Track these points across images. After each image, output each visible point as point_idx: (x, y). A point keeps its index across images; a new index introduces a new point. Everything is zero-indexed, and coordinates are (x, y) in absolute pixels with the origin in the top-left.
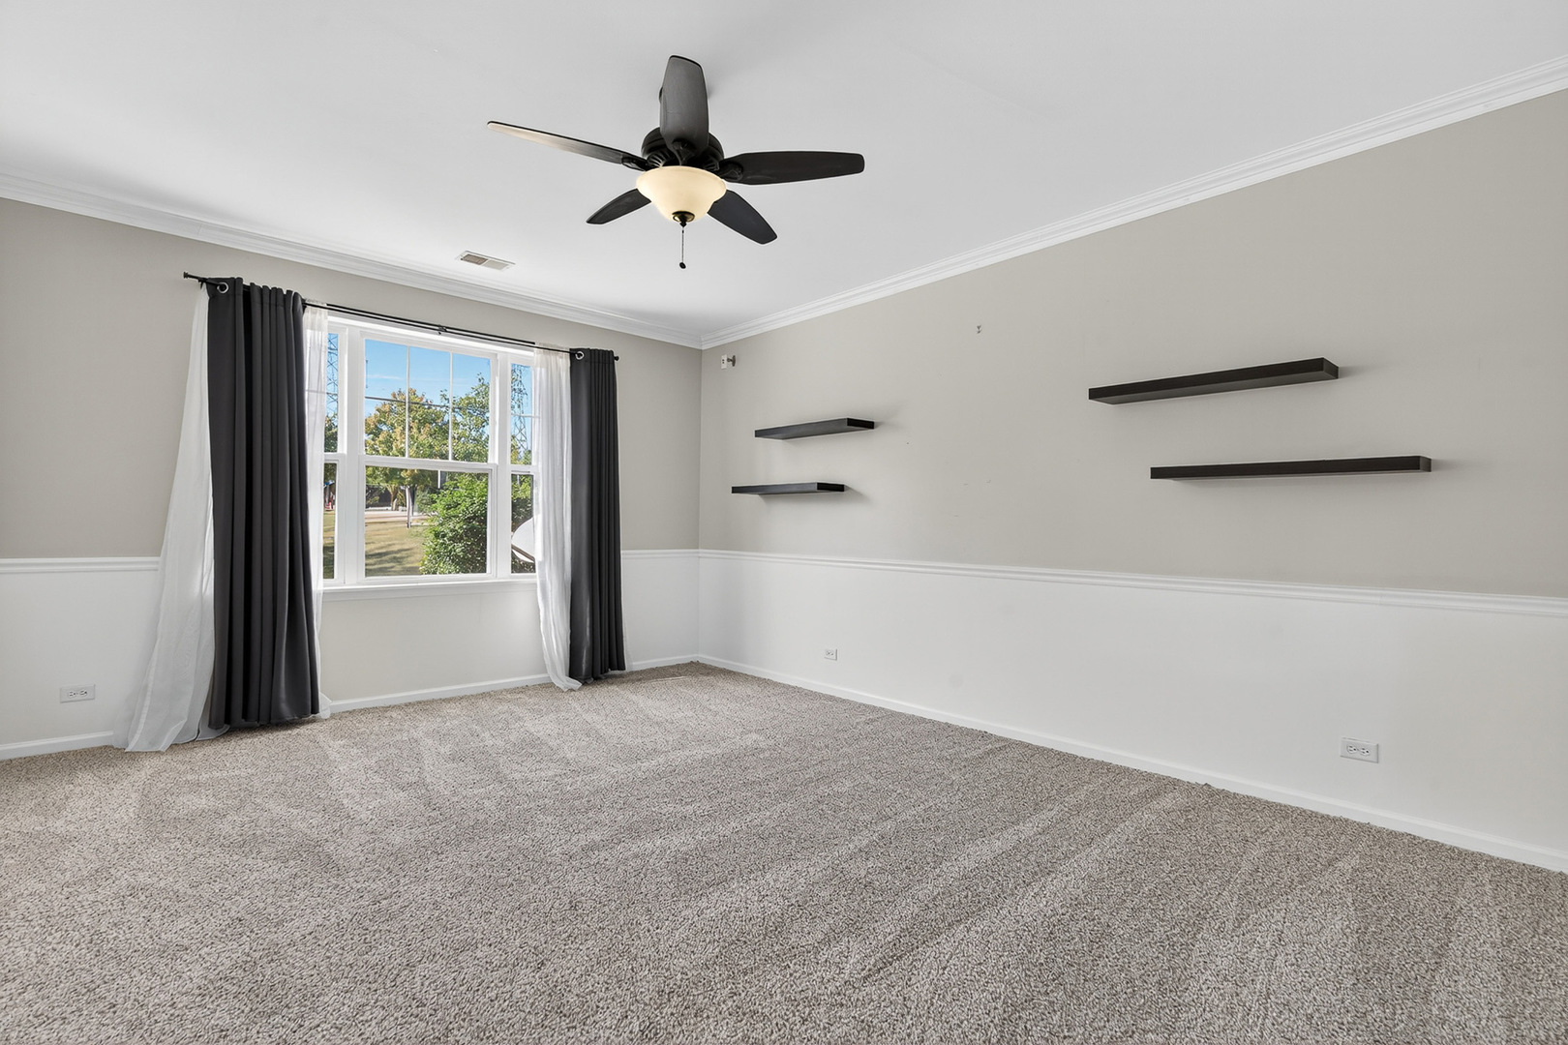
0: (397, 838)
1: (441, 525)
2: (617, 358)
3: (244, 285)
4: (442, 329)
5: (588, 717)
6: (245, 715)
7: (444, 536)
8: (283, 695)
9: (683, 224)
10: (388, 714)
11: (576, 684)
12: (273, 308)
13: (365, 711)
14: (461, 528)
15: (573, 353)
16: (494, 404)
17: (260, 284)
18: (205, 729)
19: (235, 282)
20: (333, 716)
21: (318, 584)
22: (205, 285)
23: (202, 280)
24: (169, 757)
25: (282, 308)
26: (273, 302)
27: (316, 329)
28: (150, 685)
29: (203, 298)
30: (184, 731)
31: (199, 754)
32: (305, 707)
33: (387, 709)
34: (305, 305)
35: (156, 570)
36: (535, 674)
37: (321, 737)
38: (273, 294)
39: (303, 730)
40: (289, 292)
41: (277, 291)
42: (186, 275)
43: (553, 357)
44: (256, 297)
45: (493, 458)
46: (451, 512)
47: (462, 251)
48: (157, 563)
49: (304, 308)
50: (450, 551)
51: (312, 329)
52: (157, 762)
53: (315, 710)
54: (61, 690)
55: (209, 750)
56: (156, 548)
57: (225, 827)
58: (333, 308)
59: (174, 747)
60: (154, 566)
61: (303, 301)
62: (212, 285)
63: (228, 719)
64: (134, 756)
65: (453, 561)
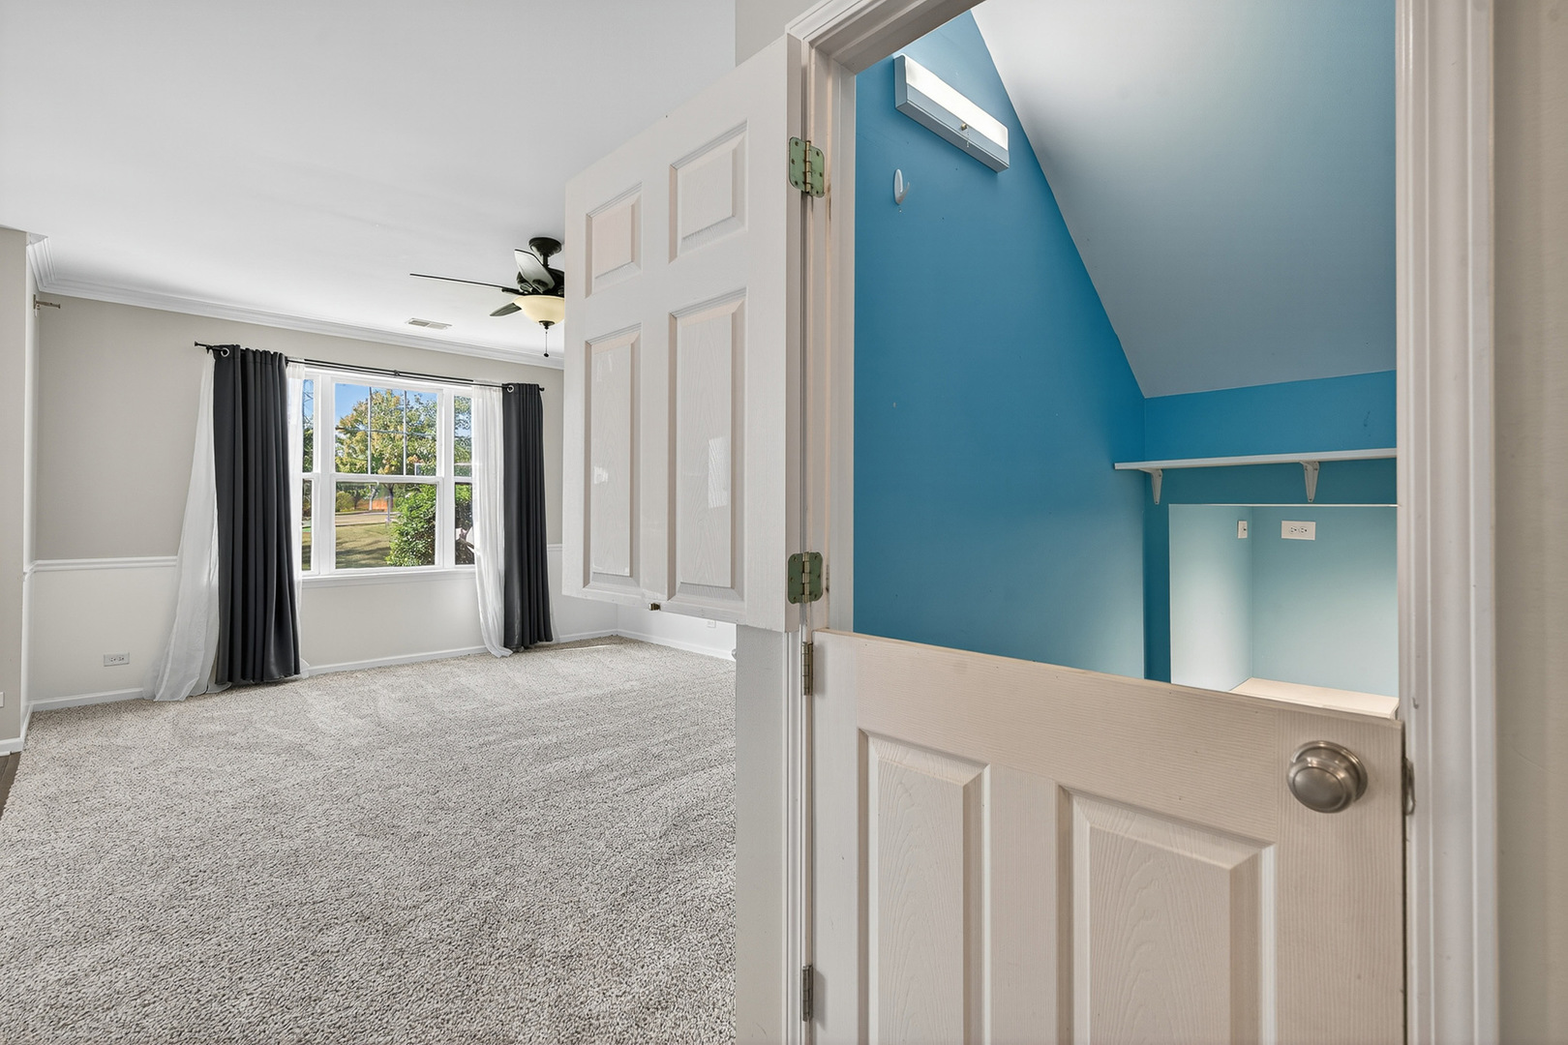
0: (355, 742)
1: (405, 524)
2: (543, 390)
3: (242, 350)
4: (396, 374)
5: (511, 674)
6: (244, 676)
7: (407, 534)
8: (272, 659)
9: (547, 328)
10: (354, 675)
11: (508, 652)
12: (263, 365)
13: (336, 673)
14: (422, 527)
15: (505, 387)
16: (441, 427)
17: (253, 348)
18: (212, 686)
19: (234, 348)
20: (311, 677)
21: (299, 574)
22: (211, 351)
23: (209, 348)
24: (187, 705)
25: (270, 366)
26: (264, 362)
27: (295, 378)
28: (171, 654)
29: (210, 360)
30: (197, 686)
31: (210, 702)
32: (289, 667)
33: (352, 672)
34: (287, 361)
35: (175, 566)
36: (476, 645)
37: (301, 691)
38: (263, 356)
39: (288, 686)
40: (275, 353)
41: (266, 353)
42: (196, 344)
43: (487, 391)
44: (250, 357)
45: (441, 472)
46: (414, 513)
47: (410, 318)
48: (175, 560)
49: (287, 364)
50: (414, 547)
51: (293, 377)
52: (181, 707)
53: (297, 672)
54: (104, 656)
55: (217, 699)
56: (175, 549)
57: (236, 740)
58: (309, 362)
59: (190, 697)
60: (174, 563)
61: (286, 358)
62: (217, 351)
63: (231, 678)
64: (161, 703)
65: (416, 556)
